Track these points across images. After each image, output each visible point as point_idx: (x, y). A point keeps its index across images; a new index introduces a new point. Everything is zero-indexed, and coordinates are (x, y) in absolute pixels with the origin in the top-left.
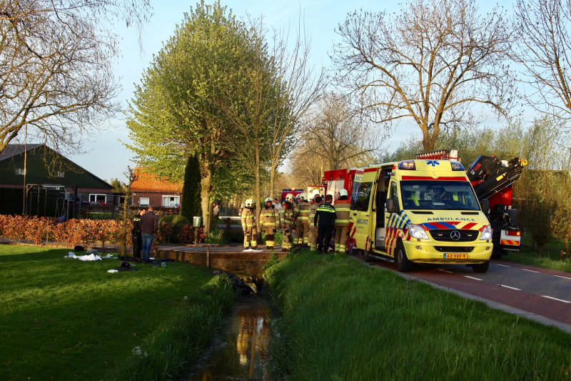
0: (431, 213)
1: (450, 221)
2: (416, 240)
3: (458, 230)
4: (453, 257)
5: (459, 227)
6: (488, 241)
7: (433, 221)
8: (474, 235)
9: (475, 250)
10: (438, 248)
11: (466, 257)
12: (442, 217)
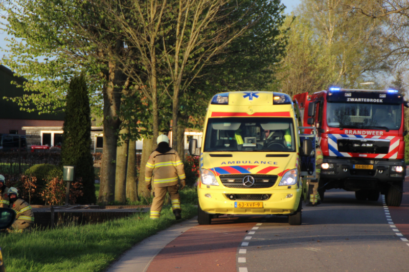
0: (230, 156)
1: (248, 164)
2: (205, 186)
3: (253, 175)
4: (245, 206)
5: (254, 171)
6: (289, 187)
7: (227, 165)
8: (272, 180)
9: (272, 197)
10: (228, 196)
11: (261, 206)
12: (238, 160)
